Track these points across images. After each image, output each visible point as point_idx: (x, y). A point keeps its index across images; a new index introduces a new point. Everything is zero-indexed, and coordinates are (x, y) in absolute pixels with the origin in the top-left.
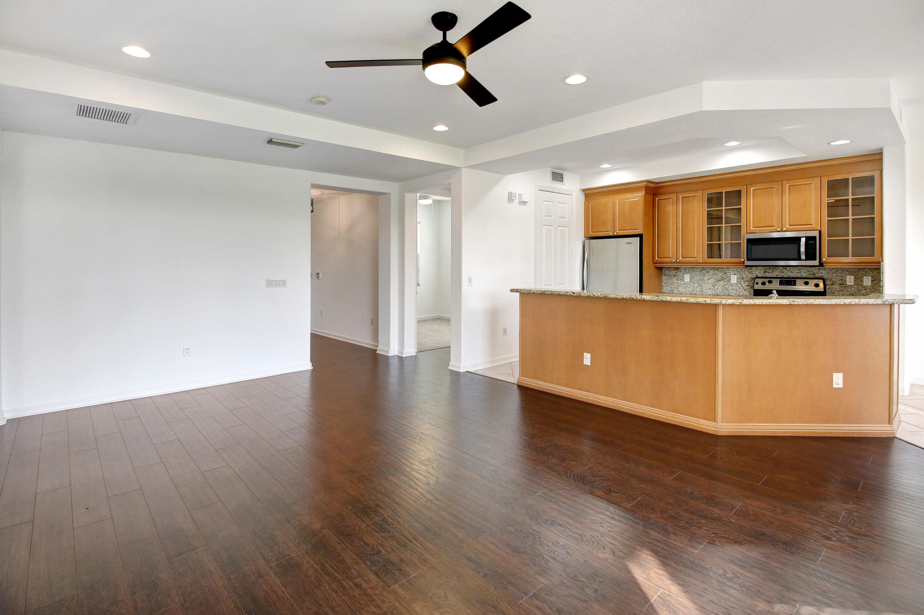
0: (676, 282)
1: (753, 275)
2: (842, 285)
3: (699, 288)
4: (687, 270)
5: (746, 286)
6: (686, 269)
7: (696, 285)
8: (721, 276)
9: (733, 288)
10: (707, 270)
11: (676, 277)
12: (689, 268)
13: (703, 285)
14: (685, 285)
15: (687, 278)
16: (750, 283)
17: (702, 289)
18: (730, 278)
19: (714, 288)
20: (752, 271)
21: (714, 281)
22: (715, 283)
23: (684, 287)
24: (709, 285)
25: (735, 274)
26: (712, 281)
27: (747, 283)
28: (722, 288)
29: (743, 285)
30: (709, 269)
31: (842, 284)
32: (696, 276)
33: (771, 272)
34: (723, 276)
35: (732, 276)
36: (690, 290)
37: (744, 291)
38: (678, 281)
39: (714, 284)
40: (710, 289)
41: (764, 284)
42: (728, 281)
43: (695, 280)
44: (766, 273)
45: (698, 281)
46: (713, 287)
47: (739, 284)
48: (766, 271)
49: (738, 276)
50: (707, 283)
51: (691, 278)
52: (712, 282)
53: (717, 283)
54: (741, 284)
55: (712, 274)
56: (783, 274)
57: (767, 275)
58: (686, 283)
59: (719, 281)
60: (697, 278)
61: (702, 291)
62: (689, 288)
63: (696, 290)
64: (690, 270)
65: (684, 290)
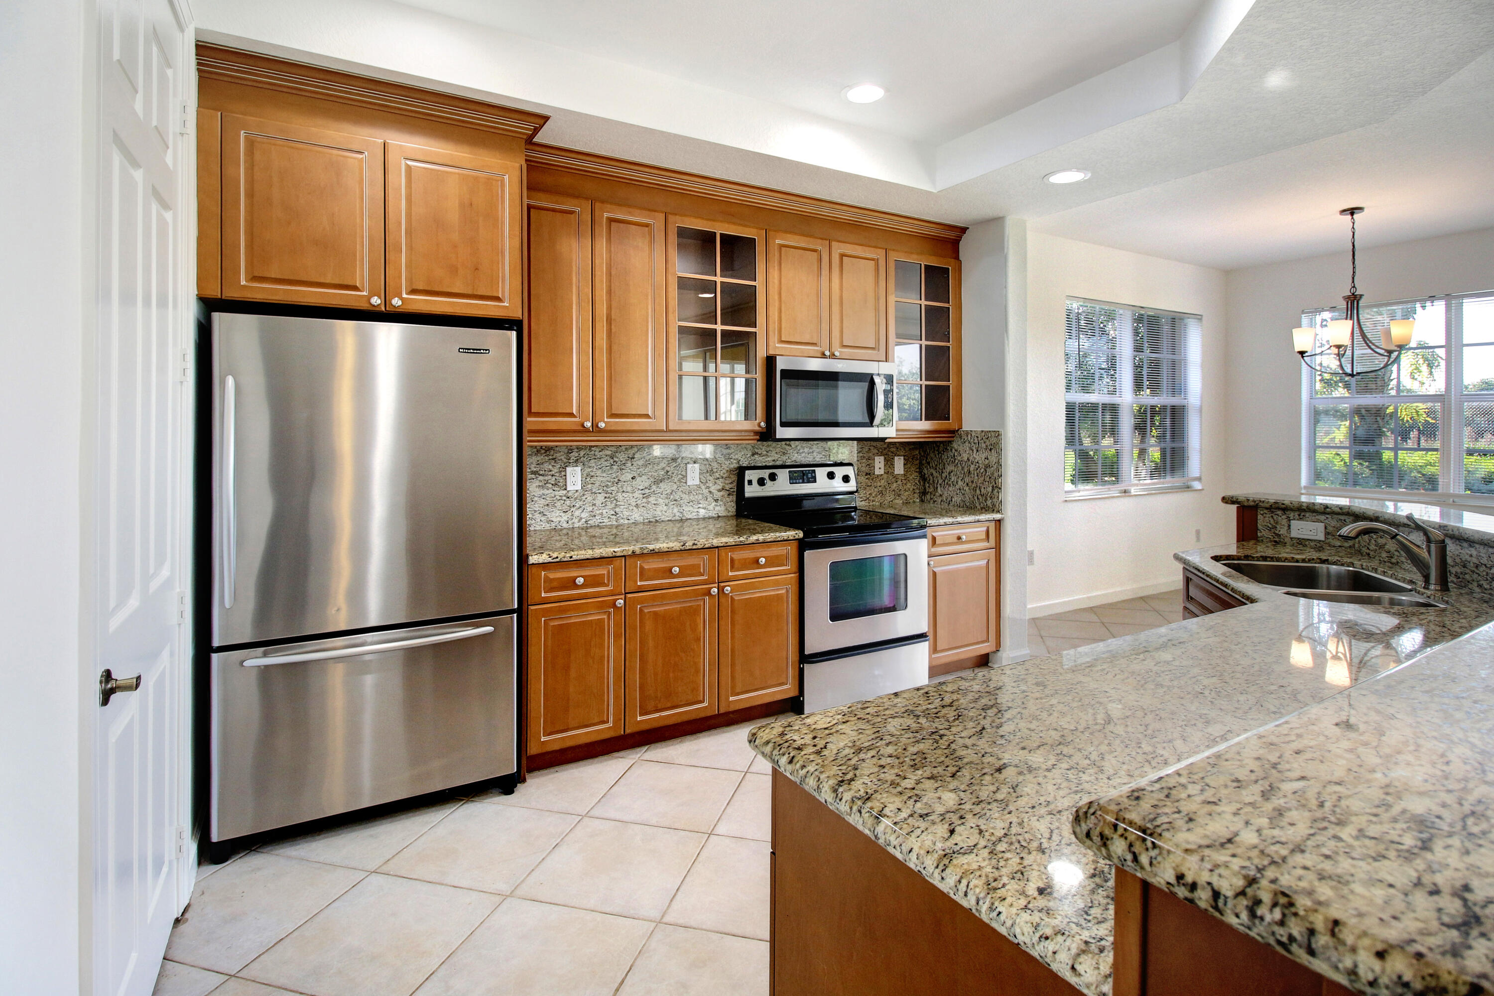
0: (542, 492)
1: (732, 463)
2: (868, 476)
3: (610, 506)
4: (574, 455)
5: (719, 491)
6: (570, 450)
7: (600, 498)
8: (663, 469)
9: (691, 497)
10: (631, 452)
11: (541, 478)
12: (579, 449)
13: (620, 496)
14: (568, 502)
15: (575, 477)
16: (727, 482)
17: (617, 510)
18: (684, 473)
19: (648, 503)
20: (730, 451)
21: (647, 484)
22: (649, 488)
23: (565, 508)
24: (636, 495)
25: (695, 462)
26: (642, 482)
27: (720, 484)
28: (667, 501)
29: (713, 489)
30: (636, 449)
31: (869, 474)
32: (599, 472)
33: (765, 453)
34: (668, 469)
35: (689, 466)
36: (584, 515)
37: (714, 503)
38: (545, 492)
39: (647, 491)
40: (637, 506)
41: (761, 482)
42: (679, 481)
43: (597, 485)
44: (756, 456)
45: (607, 486)
46: (644, 500)
47: (703, 487)
48: (756, 451)
49: (703, 468)
50: (629, 489)
51: (587, 478)
52: (641, 488)
53: (654, 487)
54: (708, 487)
55: (641, 463)
56: (784, 458)
57: (759, 461)
58: (570, 494)
59: (658, 482)
60: (602, 477)
61: (616, 514)
62: (581, 510)
63: (602, 514)
64: (582, 453)
65: (565, 517)
